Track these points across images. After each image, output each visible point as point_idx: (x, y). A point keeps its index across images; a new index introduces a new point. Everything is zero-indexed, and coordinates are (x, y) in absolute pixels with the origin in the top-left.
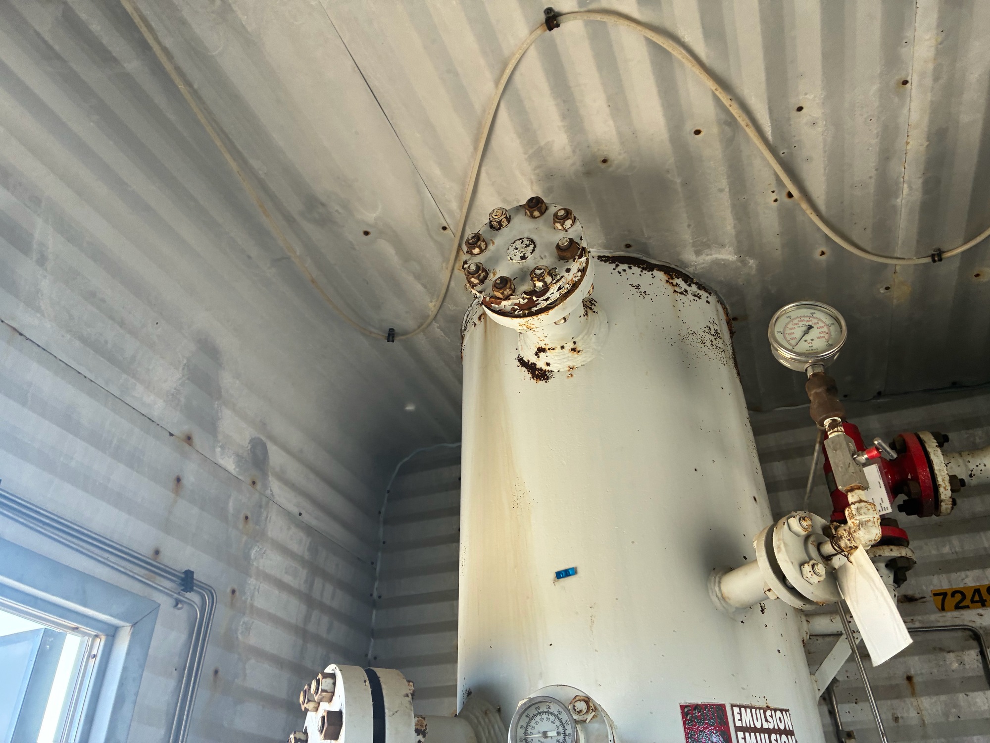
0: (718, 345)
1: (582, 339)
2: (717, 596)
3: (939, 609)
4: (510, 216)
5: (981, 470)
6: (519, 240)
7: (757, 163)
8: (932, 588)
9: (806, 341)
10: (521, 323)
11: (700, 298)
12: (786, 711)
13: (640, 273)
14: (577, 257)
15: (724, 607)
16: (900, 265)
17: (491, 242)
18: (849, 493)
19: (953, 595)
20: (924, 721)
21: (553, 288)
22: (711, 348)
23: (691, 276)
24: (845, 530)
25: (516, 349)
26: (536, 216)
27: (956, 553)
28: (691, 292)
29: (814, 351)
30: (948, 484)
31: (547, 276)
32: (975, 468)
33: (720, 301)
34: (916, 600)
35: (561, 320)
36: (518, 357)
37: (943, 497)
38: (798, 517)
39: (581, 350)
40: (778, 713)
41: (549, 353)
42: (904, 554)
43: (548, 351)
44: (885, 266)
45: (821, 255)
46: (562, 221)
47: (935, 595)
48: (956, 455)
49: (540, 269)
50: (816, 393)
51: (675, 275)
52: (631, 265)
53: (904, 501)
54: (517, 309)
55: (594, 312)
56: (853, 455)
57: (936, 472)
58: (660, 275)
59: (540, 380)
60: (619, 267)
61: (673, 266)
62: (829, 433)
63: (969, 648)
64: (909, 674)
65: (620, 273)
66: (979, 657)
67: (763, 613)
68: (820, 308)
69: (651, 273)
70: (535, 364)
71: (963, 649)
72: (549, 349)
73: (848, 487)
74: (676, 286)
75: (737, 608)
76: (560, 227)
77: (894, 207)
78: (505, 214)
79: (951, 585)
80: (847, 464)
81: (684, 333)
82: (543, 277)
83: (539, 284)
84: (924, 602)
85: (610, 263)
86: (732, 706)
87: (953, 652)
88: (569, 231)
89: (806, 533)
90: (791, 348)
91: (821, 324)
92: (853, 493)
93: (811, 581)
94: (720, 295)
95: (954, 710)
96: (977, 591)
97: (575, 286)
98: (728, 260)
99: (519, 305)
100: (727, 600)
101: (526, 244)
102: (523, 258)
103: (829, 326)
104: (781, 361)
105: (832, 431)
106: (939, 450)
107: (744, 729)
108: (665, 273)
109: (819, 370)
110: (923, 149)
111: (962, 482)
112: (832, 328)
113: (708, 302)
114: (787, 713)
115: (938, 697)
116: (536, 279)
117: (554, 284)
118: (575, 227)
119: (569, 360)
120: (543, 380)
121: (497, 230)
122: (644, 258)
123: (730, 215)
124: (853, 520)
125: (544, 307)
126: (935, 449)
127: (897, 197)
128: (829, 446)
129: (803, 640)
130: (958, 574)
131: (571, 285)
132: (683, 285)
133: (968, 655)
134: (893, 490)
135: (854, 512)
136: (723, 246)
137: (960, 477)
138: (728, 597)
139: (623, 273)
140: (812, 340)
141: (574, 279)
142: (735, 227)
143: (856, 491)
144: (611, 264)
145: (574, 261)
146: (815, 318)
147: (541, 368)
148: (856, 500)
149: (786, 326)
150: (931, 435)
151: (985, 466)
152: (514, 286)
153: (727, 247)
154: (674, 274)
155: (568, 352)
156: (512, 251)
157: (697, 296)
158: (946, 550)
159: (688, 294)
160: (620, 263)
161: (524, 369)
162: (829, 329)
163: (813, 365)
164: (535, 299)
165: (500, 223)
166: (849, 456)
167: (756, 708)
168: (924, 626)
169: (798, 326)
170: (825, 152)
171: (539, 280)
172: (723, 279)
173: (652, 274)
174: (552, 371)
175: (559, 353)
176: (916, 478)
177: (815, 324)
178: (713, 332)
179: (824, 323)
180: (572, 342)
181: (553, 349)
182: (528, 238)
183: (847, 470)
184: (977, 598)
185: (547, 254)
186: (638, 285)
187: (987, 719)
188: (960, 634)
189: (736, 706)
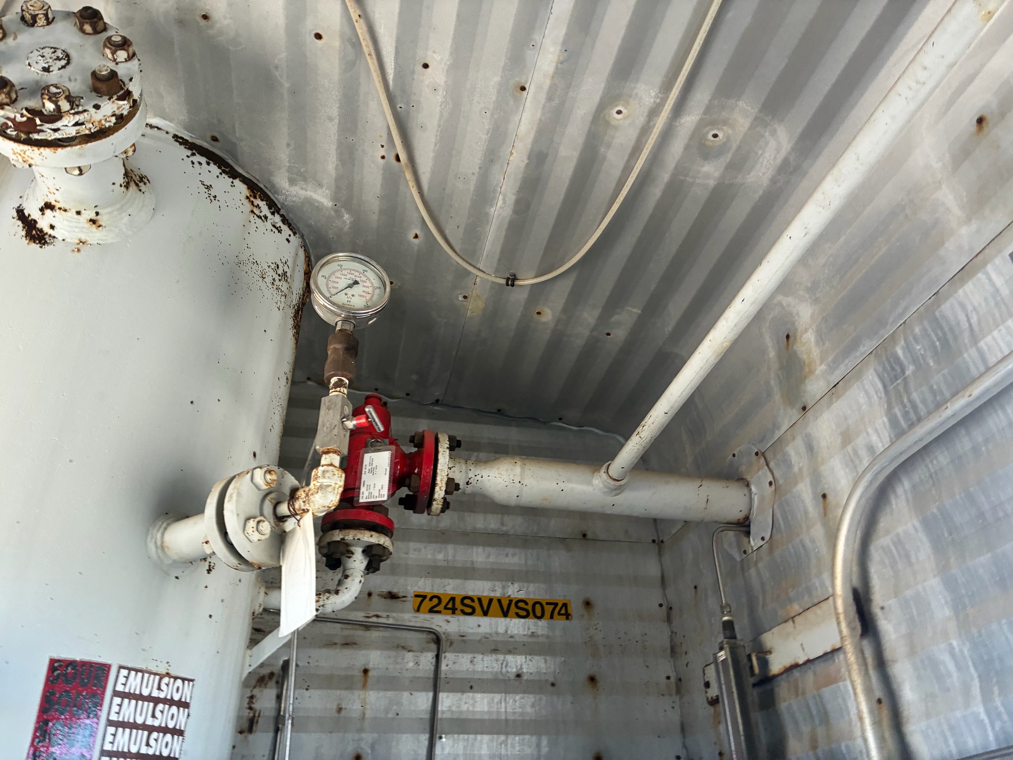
0: (280, 287)
1: (110, 213)
2: (156, 543)
3: (414, 610)
4: (54, 18)
5: (478, 481)
6: (52, 48)
7: (373, 105)
8: (416, 589)
9: (346, 294)
10: (16, 151)
11: (280, 231)
12: (192, 680)
13: (219, 174)
14: (115, 97)
15: (159, 557)
16: (481, 278)
17: (13, 35)
18: (324, 455)
19: (431, 599)
20: (364, 714)
21: (69, 118)
22: (270, 286)
23: (279, 206)
24: (304, 491)
25: (21, 197)
26: (87, 31)
27: (448, 561)
28: (272, 221)
29: (350, 307)
30: (444, 485)
31: (64, 100)
32: (473, 476)
33: (305, 247)
34: (398, 598)
35: (74, 168)
36: (19, 207)
37: (436, 496)
38: (265, 469)
39: (104, 225)
40: (179, 682)
41: (57, 213)
42: (381, 543)
43: (58, 211)
44: (469, 273)
45: (414, 238)
46: (113, 48)
47: (416, 596)
48: (463, 461)
49: (57, 88)
50: (334, 348)
51: (260, 195)
52: (211, 162)
53: (407, 495)
54: (11, 127)
55: (140, 190)
56: (344, 418)
57: (438, 471)
58: (241, 189)
59: (35, 242)
60: (194, 157)
61: (262, 186)
62: (331, 391)
63: (429, 650)
64: (367, 667)
65: (193, 163)
66: (434, 660)
67: (209, 573)
68: (373, 267)
69: (231, 180)
70: (35, 222)
71: (422, 650)
72: (60, 209)
73: (325, 449)
74: (256, 207)
75: (175, 561)
76: (110, 56)
77: (487, 214)
78: (47, 10)
79: (433, 589)
80: (333, 425)
81: (243, 257)
82: (57, 98)
83: (50, 106)
84: (404, 601)
85: (185, 148)
86: (121, 667)
87: (413, 651)
88: (120, 65)
89: (267, 487)
90: (328, 295)
91: (368, 284)
92: (327, 456)
93: (251, 538)
94: (307, 241)
95: (395, 707)
96: (453, 599)
97: (102, 133)
98: (323, 204)
99: (13, 120)
100: (166, 550)
101: (58, 57)
102: (47, 70)
103: (375, 288)
104: (316, 307)
105: (334, 390)
106: (448, 451)
107: (124, 695)
108: (248, 188)
109: (349, 327)
110: (523, 165)
111: (457, 487)
112: (377, 291)
113: (288, 240)
114: (191, 683)
115: (385, 692)
116: (47, 97)
117: (71, 114)
118: (129, 64)
119: (82, 232)
120: (37, 244)
121: (28, 26)
122: (230, 162)
123: (334, 152)
124: (315, 482)
125: (50, 139)
126: (444, 450)
127: (492, 206)
128: (325, 404)
129: (254, 613)
130: (443, 580)
131: (98, 128)
132: (265, 210)
133: (425, 657)
134: (396, 482)
135: (319, 474)
136: (320, 185)
137: (456, 481)
138: (168, 548)
139: (196, 165)
140: (353, 295)
141: (103, 122)
142: (336, 169)
143: (331, 454)
144: (186, 150)
145: (109, 99)
146: (365, 276)
147: (42, 229)
148: (327, 464)
149: (333, 273)
150: (447, 437)
151: (482, 477)
152: (17, 97)
153: (324, 188)
154: (259, 193)
155: (85, 221)
156: (35, 56)
157: (277, 228)
158: (440, 556)
159: (266, 220)
160: (198, 153)
161: (20, 223)
162: (374, 291)
163: (345, 320)
164: (38, 122)
165: (34, 17)
166: (339, 417)
167: (150, 673)
168: (396, 623)
169: (346, 277)
170: (439, 126)
171: (50, 99)
172: (313, 223)
173: (232, 182)
174: (54, 237)
175: (72, 218)
176: (419, 474)
177: (363, 281)
178: (280, 271)
179: (372, 283)
180: (94, 211)
181: (65, 210)
182: (64, 51)
183: (331, 431)
184: (450, 606)
185: (78, 78)
186: (211, 186)
187: (421, 719)
188: (424, 636)
189: (125, 668)
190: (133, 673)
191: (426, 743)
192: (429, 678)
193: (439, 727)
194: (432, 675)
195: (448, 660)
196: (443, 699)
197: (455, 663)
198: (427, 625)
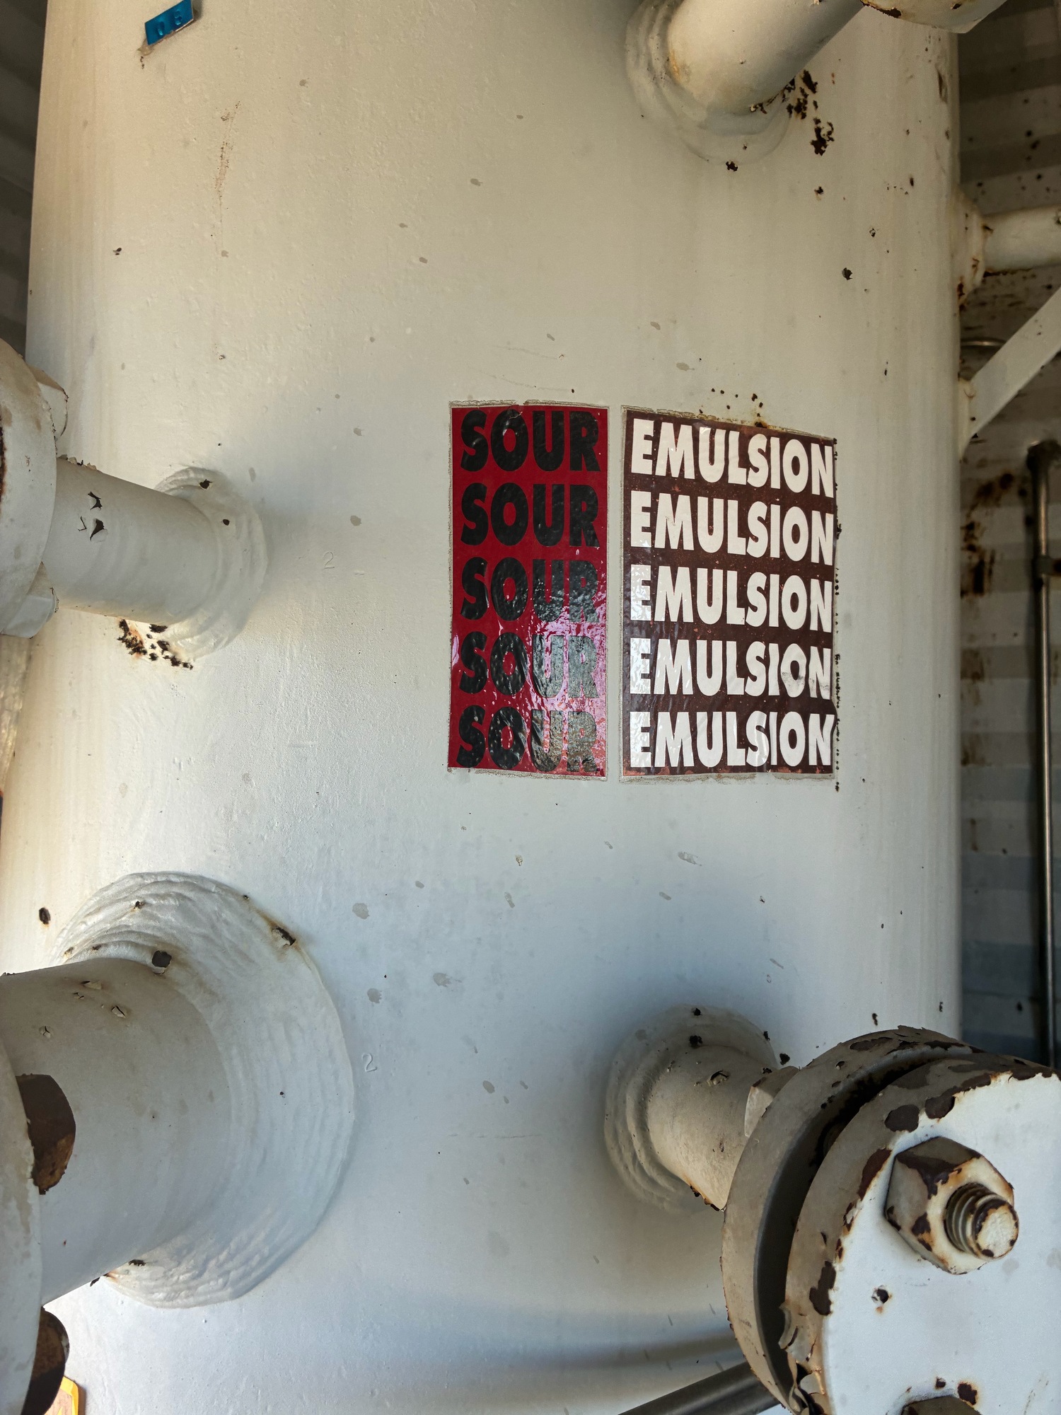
2: (650, 68)
12: (832, 443)
15: (668, 107)
40: (795, 448)
75: (709, 107)
100: (682, 80)
114: (828, 449)
129: (961, 287)
167: (714, 425)
189: (644, 415)
190: (667, 428)
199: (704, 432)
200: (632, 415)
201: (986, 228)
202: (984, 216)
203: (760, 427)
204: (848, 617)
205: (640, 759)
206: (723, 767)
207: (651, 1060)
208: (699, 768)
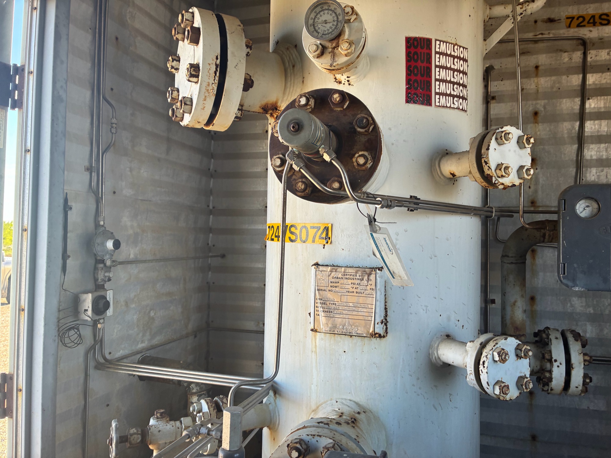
3: (567, 27)
8: (567, 13)
19: (578, 19)
20: (538, 91)
34: (555, 21)
40: (462, 49)
47: (568, 18)
63: (578, 50)
64: (537, 65)
66: (582, 56)
71: (574, 50)
79: (579, 12)
84: (559, 22)
87: (568, 52)
95: (558, 85)
96: (593, 17)
107: (440, 53)
114: (467, 50)
115: (550, 77)
130: (585, 6)
133: (576, 54)
168: (555, 36)
184: (592, 21)
187: (575, 90)
188: (575, 42)
189: (438, 40)
190: (442, 43)
191: (579, 103)
192: (579, 67)
193: (587, 94)
194: (581, 65)
195: (592, 54)
196: (589, 77)
197: (596, 56)
198: (576, 35)
199: (448, 44)
200: (436, 40)
201: (490, 8)
202: (490, 6)
203: (456, 44)
204: (469, 83)
205: (437, 104)
206: (450, 107)
207: (440, 156)
208: (447, 107)
